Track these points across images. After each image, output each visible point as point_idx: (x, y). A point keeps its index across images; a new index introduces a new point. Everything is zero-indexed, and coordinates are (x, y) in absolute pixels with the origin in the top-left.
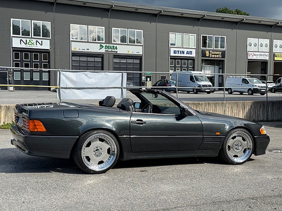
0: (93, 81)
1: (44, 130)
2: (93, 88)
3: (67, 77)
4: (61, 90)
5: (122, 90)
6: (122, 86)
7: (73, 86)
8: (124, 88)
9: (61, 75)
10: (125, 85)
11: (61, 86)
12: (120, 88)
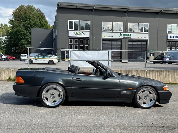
0: (90, 56)
1: (23, 82)
3: (74, 54)
5: (108, 62)
7: (77, 59)
9: (71, 53)
11: (71, 59)
12: (107, 60)
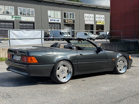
0: (27, 35)
1: (37, 62)
2: (27, 39)
3: (13, 33)
4: (10, 40)
6: (42, 37)
7: (16, 38)
8: (43, 38)
9: (10, 32)
10: (43, 37)
11: (10, 38)
12: (41, 38)
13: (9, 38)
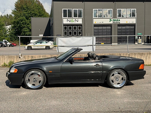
9: (58, 39)
13: (57, 46)
